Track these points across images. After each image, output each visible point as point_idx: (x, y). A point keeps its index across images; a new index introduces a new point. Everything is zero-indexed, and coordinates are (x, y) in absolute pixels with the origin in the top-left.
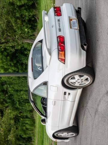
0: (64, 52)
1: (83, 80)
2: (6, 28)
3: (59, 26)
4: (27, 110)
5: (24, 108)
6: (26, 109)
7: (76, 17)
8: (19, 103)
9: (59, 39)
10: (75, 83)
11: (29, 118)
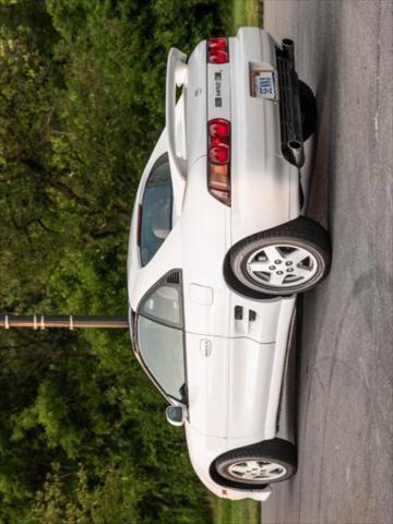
0: (226, 166)
1: (294, 266)
2: (113, 183)
3: (218, 91)
4: (186, 475)
5: (174, 467)
6: (180, 471)
7: (273, 65)
8: (158, 452)
9: (215, 129)
10: (269, 274)
11: (192, 506)
